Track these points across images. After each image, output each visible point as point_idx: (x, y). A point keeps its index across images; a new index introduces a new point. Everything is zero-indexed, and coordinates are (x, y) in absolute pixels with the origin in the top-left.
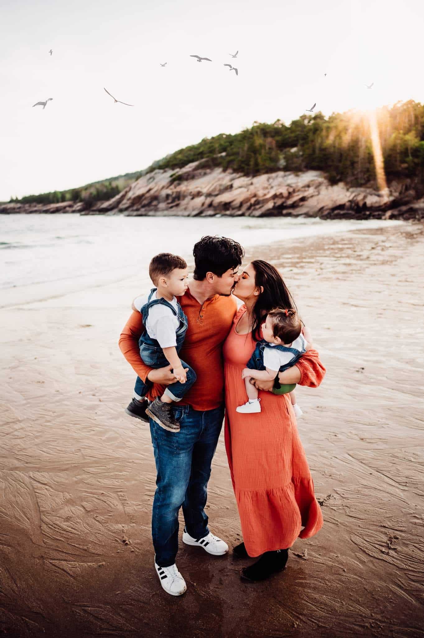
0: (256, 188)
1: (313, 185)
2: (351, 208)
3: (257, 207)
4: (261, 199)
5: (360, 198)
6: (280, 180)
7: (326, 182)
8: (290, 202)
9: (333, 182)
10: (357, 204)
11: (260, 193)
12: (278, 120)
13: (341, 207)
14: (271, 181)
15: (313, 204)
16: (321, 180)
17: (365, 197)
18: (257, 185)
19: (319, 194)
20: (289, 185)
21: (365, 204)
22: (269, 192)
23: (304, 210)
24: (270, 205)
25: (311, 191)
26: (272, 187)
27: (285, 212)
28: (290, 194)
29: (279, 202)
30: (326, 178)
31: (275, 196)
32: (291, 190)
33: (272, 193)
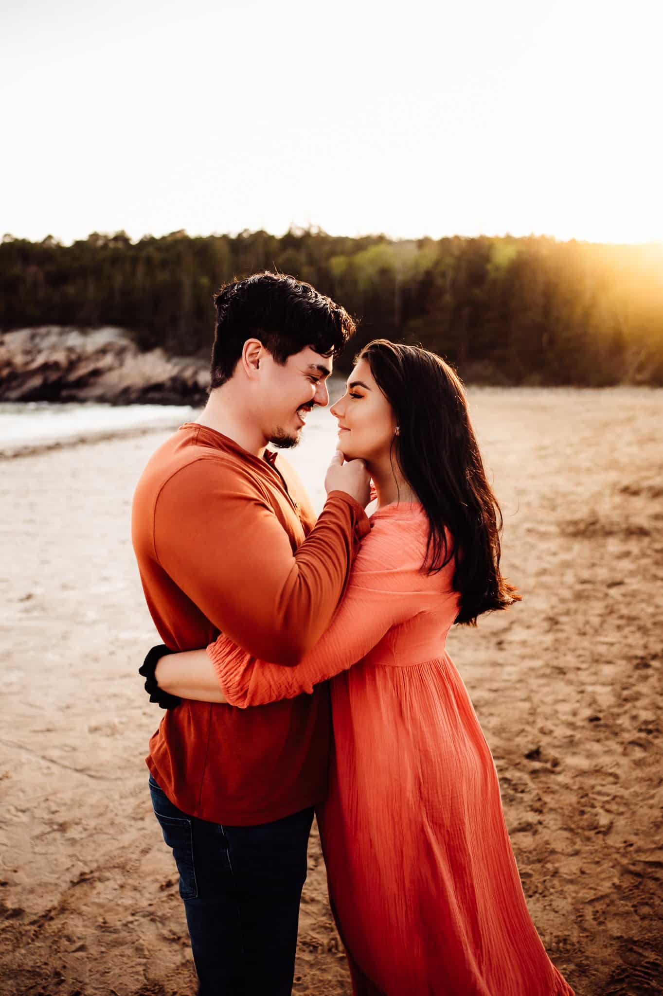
0: (9, 351)
1: (111, 350)
2: (173, 389)
3: (14, 384)
4: (20, 370)
5: (188, 373)
6: (53, 339)
7: (132, 346)
8: (73, 376)
9: (145, 346)
10: (184, 383)
11: (19, 360)
12: (50, 237)
13: (157, 387)
14: (37, 340)
15: (114, 380)
16: (124, 342)
17: (196, 373)
18: (12, 347)
19: (121, 364)
20: (70, 350)
21: (196, 384)
22: (33, 360)
23: (97, 391)
24: (36, 382)
25: (108, 360)
26: (39, 352)
27: (64, 393)
28: (72, 365)
29: (53, 376)
30: (132, 340)
31: (46, 367)
32: (74, 357)
33: (40, 360)
